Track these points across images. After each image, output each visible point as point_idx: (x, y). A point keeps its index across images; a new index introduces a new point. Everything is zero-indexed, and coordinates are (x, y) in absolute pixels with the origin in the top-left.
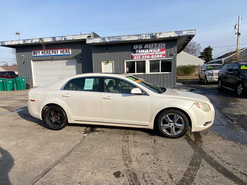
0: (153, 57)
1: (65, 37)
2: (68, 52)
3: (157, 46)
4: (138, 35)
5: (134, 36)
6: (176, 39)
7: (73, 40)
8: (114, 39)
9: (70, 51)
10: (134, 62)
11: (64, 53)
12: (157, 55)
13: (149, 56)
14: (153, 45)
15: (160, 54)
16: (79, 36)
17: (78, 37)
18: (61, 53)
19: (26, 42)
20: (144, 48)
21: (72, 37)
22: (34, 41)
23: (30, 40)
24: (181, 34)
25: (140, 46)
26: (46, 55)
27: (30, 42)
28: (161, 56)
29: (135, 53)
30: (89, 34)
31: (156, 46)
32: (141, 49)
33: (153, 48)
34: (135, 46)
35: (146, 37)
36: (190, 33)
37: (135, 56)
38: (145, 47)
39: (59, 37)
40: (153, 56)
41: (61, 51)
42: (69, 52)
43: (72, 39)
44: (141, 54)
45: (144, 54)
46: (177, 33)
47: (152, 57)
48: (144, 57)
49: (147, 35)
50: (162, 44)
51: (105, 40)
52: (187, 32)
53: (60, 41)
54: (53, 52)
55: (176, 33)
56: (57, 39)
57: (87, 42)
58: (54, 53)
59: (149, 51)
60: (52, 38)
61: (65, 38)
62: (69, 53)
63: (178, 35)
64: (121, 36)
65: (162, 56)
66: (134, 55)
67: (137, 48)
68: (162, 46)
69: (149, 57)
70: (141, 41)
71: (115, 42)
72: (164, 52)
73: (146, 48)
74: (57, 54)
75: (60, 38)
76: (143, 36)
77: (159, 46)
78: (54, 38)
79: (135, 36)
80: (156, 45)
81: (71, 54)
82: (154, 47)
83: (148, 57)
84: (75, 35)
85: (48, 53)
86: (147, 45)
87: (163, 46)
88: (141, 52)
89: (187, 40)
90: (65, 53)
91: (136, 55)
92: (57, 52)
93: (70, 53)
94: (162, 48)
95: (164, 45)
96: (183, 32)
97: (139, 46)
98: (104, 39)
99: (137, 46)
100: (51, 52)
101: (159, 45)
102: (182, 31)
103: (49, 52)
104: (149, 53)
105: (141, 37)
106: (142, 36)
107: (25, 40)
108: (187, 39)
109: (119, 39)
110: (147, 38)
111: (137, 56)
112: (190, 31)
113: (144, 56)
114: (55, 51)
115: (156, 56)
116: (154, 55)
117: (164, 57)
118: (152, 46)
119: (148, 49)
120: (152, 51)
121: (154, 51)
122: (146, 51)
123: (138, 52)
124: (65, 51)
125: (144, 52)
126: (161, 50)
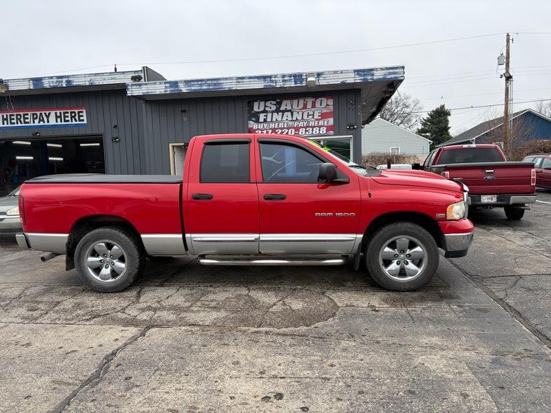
0: (304, 133)
1: (68, 77)
2: (77, 117)
3: (314, 106)
4: (264, 78)
5: (253, 80)
6: (359, 87)
7: (92, 86)
8: (200, 85)
9: (82, 116)
11: (65, 121)
12: (313, 127)
13: (293, 130)
14: (301, 102)
15: (321, 126)
17: (104, 79)
18: (57, 122)
20: (281, 109)
21: (88, 79)
24: (369, 77)
25: (271, 106)
26: (16, 125)
28: (323, 130)
29: (257, 121)
30: (135, 72)
31: (309, 105)
32: (272, 112)
33: (304, 110)
34: (256, 105)
35: (283, 81)
36: (390, 74)
37: (258, 129)
38: (283, 108)
39: (51, 78)
40: (304, 129)
41: (58, 115)
42: (81, 118)
43: (87, 84)
44: (272, 126)
45: (281, 125)
46: (360, 75)
47: (302, 131)
48: (282, 133)
49: (286, 78)
50: (324, 100)
51: (177, 86)
52: (384, 72)
53: (54, 88)
54: (34, 119)
55: (358, 74)
56: (46, 84)
57: (129, 93)
58: (37, 121)
59: (294, 119)
60: (33, 80)
61: (68, 82)
62: (80, 120)
63: (362, 78)
64: (220, 79)
65: (325, 132)
66: (255, 126)
67: (262, 109)
68: (324, 104)
69: (293, 134)
70: (271, 92)
71: (205, 92)
72: (331, 121)
73: (286, 111)
74: (46, 123)
75: (55, 80)
76: (277, 79)
77: (318, 104)
78: (37, 81)
79: (256, 80)
80: (310, 101)
81: (85, 122)
82: (305, 107)
83: (292, 132)
84: (96, 75)
85: (20, 119)
86: (288, 102)
87: (327, 105)
88: (274, 120)
89: (385, 92)
90: (68, 121)
91: (261, 126)
92: (48, 117)
93: (83, 120)
94: (324, 111)
95: (331, 102)
96: (375, 72)
97: (268, 104)
98: (175, 84)
99: (262, 104)
100: (29, 116)
101: (318, 101)
102: (372, 70)
103: (25, 119)
104: (292, 123)
105: (272, 81)
106: (273, 79)
108: (385, 89)
109: (216, 85)
110: (287, 85)
111: (262, 130)
112: (392, 71)
113: (282, 129)
114: (41, 114)
115: (311, 129)
116: (306, 127)
117: (332, 132)
118: (301, 106)
119: (290, 113)
120: (300, 118)
121: (305, 117)
122: (285, 118)
123: (265, 121)
124: (69, 115)
125: (279, 119)
126: (324, 116)
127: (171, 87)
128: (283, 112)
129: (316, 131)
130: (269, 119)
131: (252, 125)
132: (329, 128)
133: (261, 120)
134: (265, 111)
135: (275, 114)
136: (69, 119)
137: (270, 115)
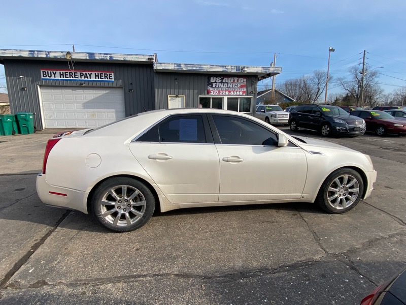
1: (111, 54)
2: (108, 77)
3: (238, 81)
4: (223, 66)
5: (217, 67)
6: (257, 75)
7: (125, 61)
8: (192, 67)
9: (111, 76)
10: (209, 98)
11: (101, 78)
14: (232, 79)
15: (240, 91)
16: (134, 57)
17: (132, 58)
18: (96, 78)
19: (36, 55)
21: (123, 56)
22: (52, 55)
23: (44, 53)
24: (267, 71)
25: (219, 80)
26: (69, 79)
27: (45, 56)
28: (241, 93)
29: (212, 87)
30: (150, 55)
31: (236, 81)
32: (219, 83)
33: (233, 83)
34: (212, 79)
37: (212, 91)
38: (224, 81)
39: (101, 54)
41: (97, 75)
42: (111, 78)
43: (122, 59)
44: (218, 89)
45: (223, 89)
46: (264, 69)
47: (232, 93)
48: (223, 93)
49: (233, 68)
50: (242, 79)
51: (181, 66)
52: (274, 69)
53: (102, 60)
54: (81, 76)
56: (97, 57)
57: (155, 67)
59: (229, 87)
60: (89, 53)
61: (111, 57)
63: (265, 71)
66: (211, 89)
67: (214, 81)
68: (242, 81)
71: (194, 70)
72: (245, 89)
73: (225, 83)
74: (89, 79)
75: (103, 55)
76: (229, 67)
77: (239, 81)
78: (91, 54)
79: (219, 67)
80: (236, 79)
81: (113, 80)
82: (234, 81)
83: (227, 93)
84: (127, 55)
85: (72, 75)
86: (226, 79)
87: (244, 82)
88: (220, 86)
90: (103, 79)
91: (213, 89)
92: (90, 75)
94: (242, 84)
95: (245, 80)
97: (217, 79)
99: (215, 78)
100: (78, 74)
101: (240, 79)
103: (75, 75)
104: (228, 89)
105: (226, 69)
106: (227, 67)
107: (34, 51)
109: (200, 67)
110: (233, 71)
111: (214, 91)
113: (223, 91)
114: (86, 74)
115: (236, 92)
116: (233, 91)
117: (245, 94)
118: (232, 81)
119: (227, 84)
120: (231, 87)
121: (234, 86)
122: (224, 86)
123: (216, 87)
124: (103, 75)
125: (222, 86)
126: (242, 86)
127: (177, 66)
128: (224, 83)
129: (238, 93)
130: (217, 86)
131: (209, 88)
132: (244, 92)
133: (214, 86)
134: (216, 82)
135: (220, 84)
136: (103, 77)
137: (218, 84)
